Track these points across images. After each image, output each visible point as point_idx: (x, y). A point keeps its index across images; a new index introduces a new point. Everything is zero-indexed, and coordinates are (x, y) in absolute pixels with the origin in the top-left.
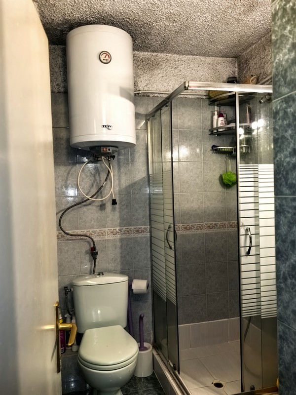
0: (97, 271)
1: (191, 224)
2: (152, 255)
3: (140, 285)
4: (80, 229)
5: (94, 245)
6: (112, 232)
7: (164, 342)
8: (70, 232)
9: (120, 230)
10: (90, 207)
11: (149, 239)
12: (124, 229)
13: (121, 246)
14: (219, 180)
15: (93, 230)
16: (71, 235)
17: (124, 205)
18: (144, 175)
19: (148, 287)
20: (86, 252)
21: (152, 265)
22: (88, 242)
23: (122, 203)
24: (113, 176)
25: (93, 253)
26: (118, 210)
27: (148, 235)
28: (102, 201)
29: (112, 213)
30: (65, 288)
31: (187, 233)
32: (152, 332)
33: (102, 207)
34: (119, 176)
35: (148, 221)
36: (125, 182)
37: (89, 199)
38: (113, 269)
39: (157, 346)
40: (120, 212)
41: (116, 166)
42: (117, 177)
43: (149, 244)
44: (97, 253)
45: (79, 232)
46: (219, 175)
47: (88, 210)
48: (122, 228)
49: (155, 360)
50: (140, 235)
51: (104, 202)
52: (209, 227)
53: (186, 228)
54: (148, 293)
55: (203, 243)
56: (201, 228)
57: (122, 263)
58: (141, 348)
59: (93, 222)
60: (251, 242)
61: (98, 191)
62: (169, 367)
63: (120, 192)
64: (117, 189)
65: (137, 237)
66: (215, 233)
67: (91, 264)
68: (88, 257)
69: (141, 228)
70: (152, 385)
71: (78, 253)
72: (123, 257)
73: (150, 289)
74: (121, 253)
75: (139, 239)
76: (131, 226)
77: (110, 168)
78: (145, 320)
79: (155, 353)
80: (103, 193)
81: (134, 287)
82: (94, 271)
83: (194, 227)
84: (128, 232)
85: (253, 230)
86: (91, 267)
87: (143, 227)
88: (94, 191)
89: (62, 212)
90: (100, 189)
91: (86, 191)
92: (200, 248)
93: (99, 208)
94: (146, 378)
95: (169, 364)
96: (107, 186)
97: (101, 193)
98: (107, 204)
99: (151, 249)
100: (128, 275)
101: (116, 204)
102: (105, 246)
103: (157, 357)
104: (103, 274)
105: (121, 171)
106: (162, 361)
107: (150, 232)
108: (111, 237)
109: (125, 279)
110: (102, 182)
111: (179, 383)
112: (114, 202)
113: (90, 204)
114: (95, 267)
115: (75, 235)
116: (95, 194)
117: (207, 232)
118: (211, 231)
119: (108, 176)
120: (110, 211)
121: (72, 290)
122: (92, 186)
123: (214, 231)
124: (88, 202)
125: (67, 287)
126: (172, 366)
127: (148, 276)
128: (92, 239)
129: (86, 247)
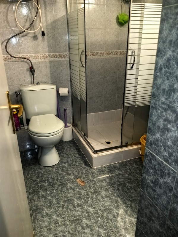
0: (35, 82)
1: (96, 52)
2: (71, 72)
3: (64, 91)
4: (21, 54)
5: (32, 65)
6: (43, 57)
7: (79, 123)
8: (14, 56)
9: (49, 55)
10: (26, 37)
11: (69, 62)
12: (52, 54)
13: (50, 66)
14: (116, 20)
15: (31, 54)
16: (15, 57)
17: (51, 37)
18: (64, 13)
19: (69, 92)
20: (27, 70)
21: (71, 79)
22: (28, 63)
23: (49, 35)
24: (41, 13)
25: (32, 70)
26: (46, 40)
27: (68, 59)
28: (34, 33)
29: (42, 42)
30: (15, 92)
31: (93, 58)
32: (72, 118)
33: (35, 37)
34: (46, 14)
35: (68, 49)
36: (50, 19)
37: (25, 31)
38: (46, 81)
39: (75, 125)
40: (48, 42)
41: (43, 6)
42: (44, 15)
43: (69, 65)
44: (34, 71)
45: (21, 56)
46: (116, 16)
47: (25, 39)
48: (50, 54)
49: (74, 132)
50: (63, 59)
51: (36, 34)
52: (108, 54)
53: (93, 54)
54: (69, 96)
55: (104, 65)
56: (102, 54)
57: (52, 77)
58: (66, 126)
59: (29, 49)
60: (134, 60)
61: (31, 25)
62: (82, 135)
63: (47, 26)
64: (45, 24)
65: (61, 61)
66: (111, 58)
67: (31, 78)
68: (28, 73)
69: (63, 54)
70: (72, 144)
71: (22, 70)
72: (52, 74)
73: (70, 93)
74: (50, 71)
75: (62, 61)
76: (56, 52)
77: (39, 6)
78: (67, 111)
79: (74, 129)
80: (35, 27)
81: (60, 92)
82: (34, 82)
83: (98, 54)
84: (55, 56)
85: (136, 52)
86: (31, 80)
87: (64, 53)
88: (28, 25)
89: (7, 41)
90: (32, 23)
91: (23, 25)
92: (101, 68)
93: (33, 38)
94: (69, 141)
95: (82, 133)
96: (37, 22)
97: (33, 27)
98: (38, 36)
99: (70, 69)
100: (56, 85)
101: (45, 35)
102: (40, 66)
103: (75, 130)
104: (39, 84)
105: (47, 9)
106: (78, 132)
107: (69, 57)
108: (43, 60)
109: (54, 87)
110: (33, 18)
111: (87, 142)
112: (43, 34)
113: (26, 35)
114: (34, 80)
115: (18, 58)
116: (29, 27)
117: (106, 57)
118: (109, 57)
119: (37, 12)
120: (41, 41)
121: (20, 94)
122: (27, 21)
123: (111, 57)
124: (24, 33)
125: (17, 92)
126: (84, 134)
127: (68, 86)
128: (30, 61)
129: (27, 67)
